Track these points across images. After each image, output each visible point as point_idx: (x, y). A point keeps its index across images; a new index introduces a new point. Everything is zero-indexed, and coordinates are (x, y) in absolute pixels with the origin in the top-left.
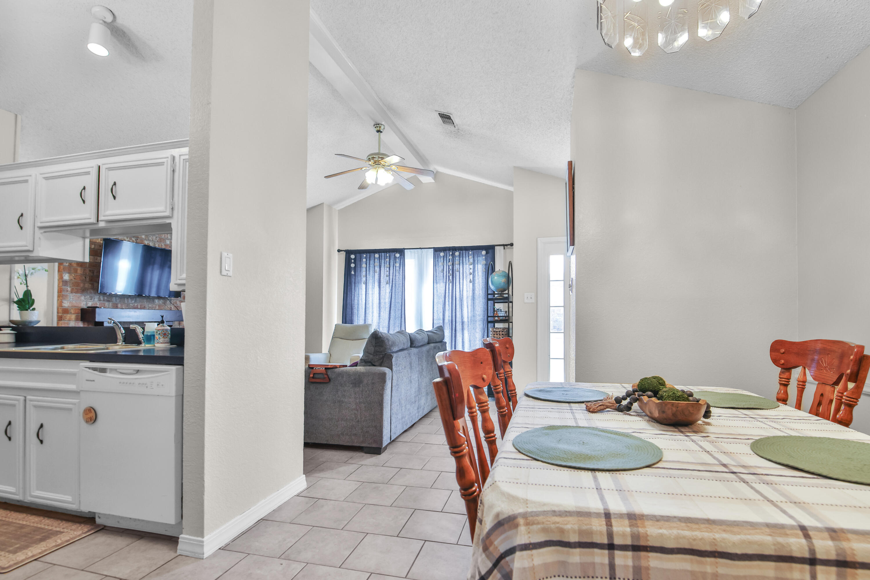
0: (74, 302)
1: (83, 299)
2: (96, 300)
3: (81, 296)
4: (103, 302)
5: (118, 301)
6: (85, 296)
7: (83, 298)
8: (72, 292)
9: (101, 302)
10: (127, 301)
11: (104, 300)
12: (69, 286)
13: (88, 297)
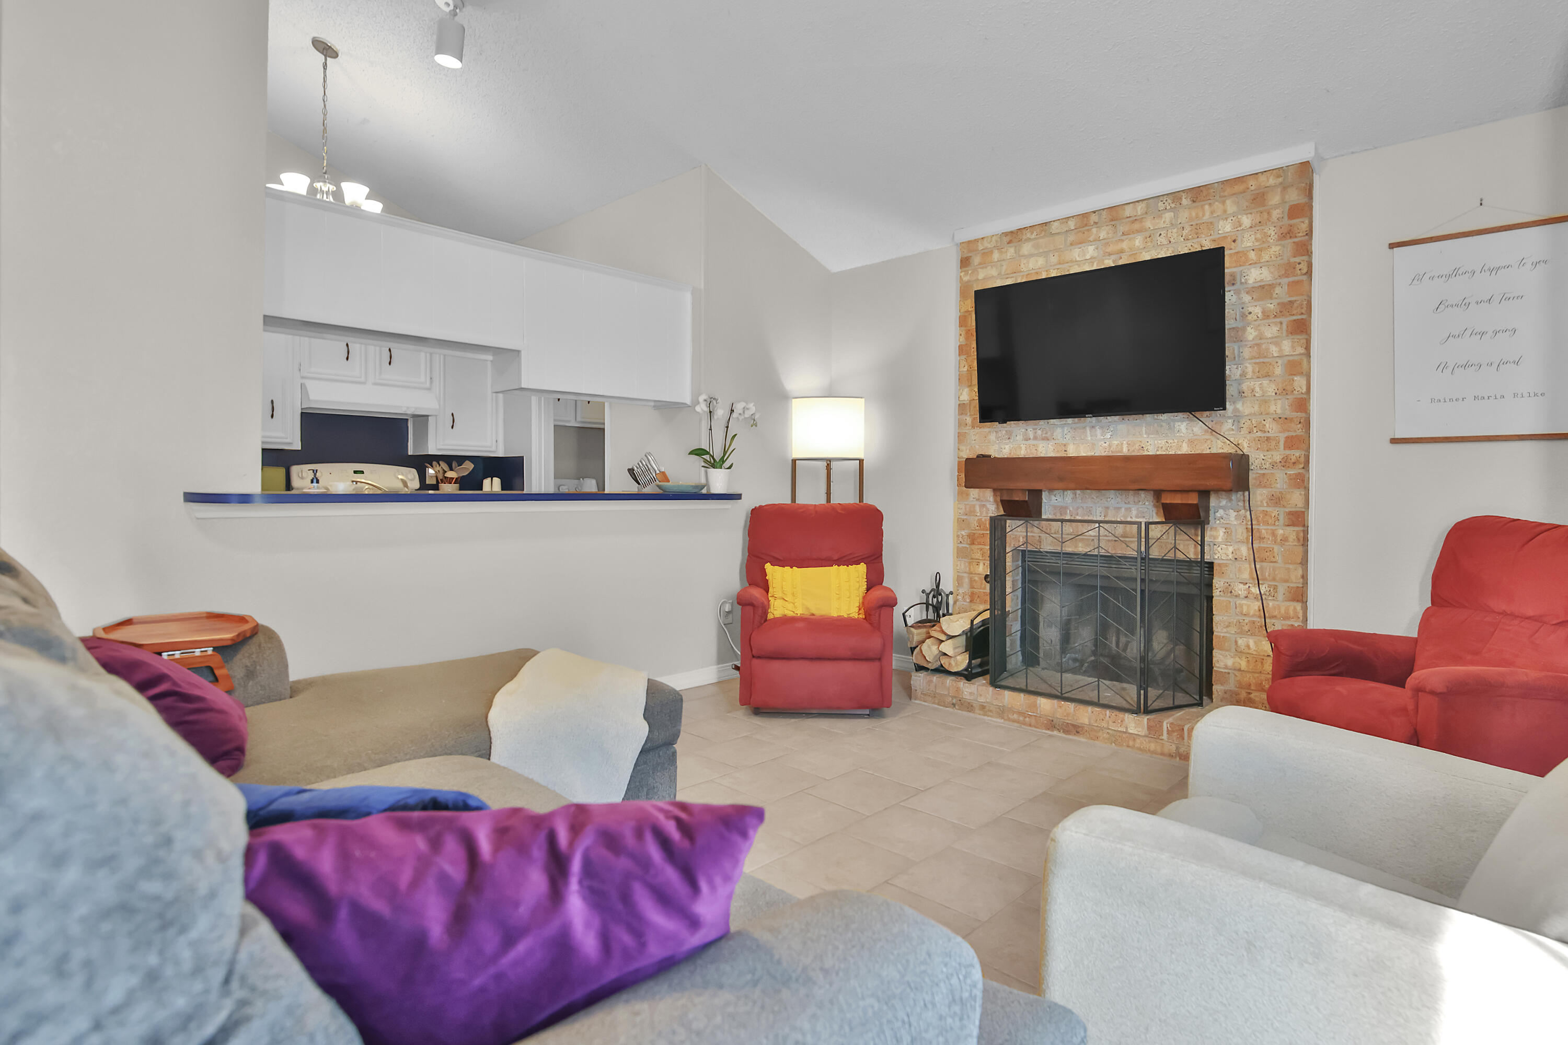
0: (977, 447)
1: (994, 439)
2: (1020, 438)
3: (990, 432)
4: (1035, 442)
5: (1068, 437)
6: (996, 432)
7: (992, 437)
8: (973, 427)
9: (1029, 442)
10: (1091, 436)
11: (1035, 438)
12: (969, 414)
13: (1004, 432)
